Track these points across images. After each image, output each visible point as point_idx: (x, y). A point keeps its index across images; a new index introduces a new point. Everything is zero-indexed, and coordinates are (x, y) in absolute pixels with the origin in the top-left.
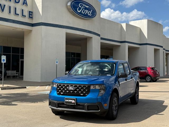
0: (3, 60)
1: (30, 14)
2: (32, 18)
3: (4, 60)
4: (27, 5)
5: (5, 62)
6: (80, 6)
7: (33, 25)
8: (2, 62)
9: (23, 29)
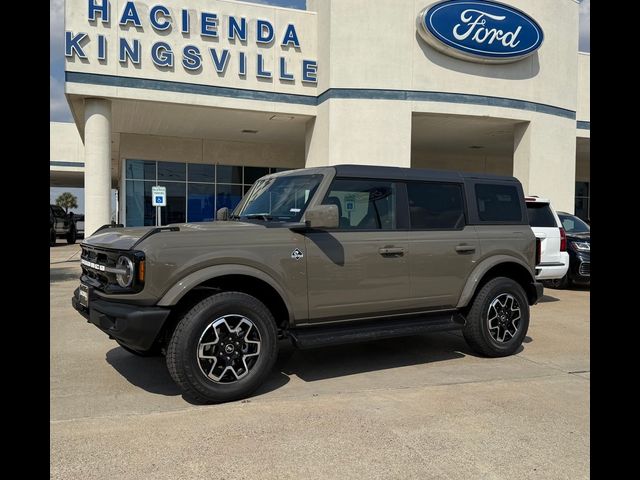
0: (157, 198)
1: (305, 70)
2: (314, 79)
3: (159, 199)
4: (297, 43)
5: (164, 204)
6: (466, 16)
7: (316, 100)
8: (154, 204)
9: (292, 116)
